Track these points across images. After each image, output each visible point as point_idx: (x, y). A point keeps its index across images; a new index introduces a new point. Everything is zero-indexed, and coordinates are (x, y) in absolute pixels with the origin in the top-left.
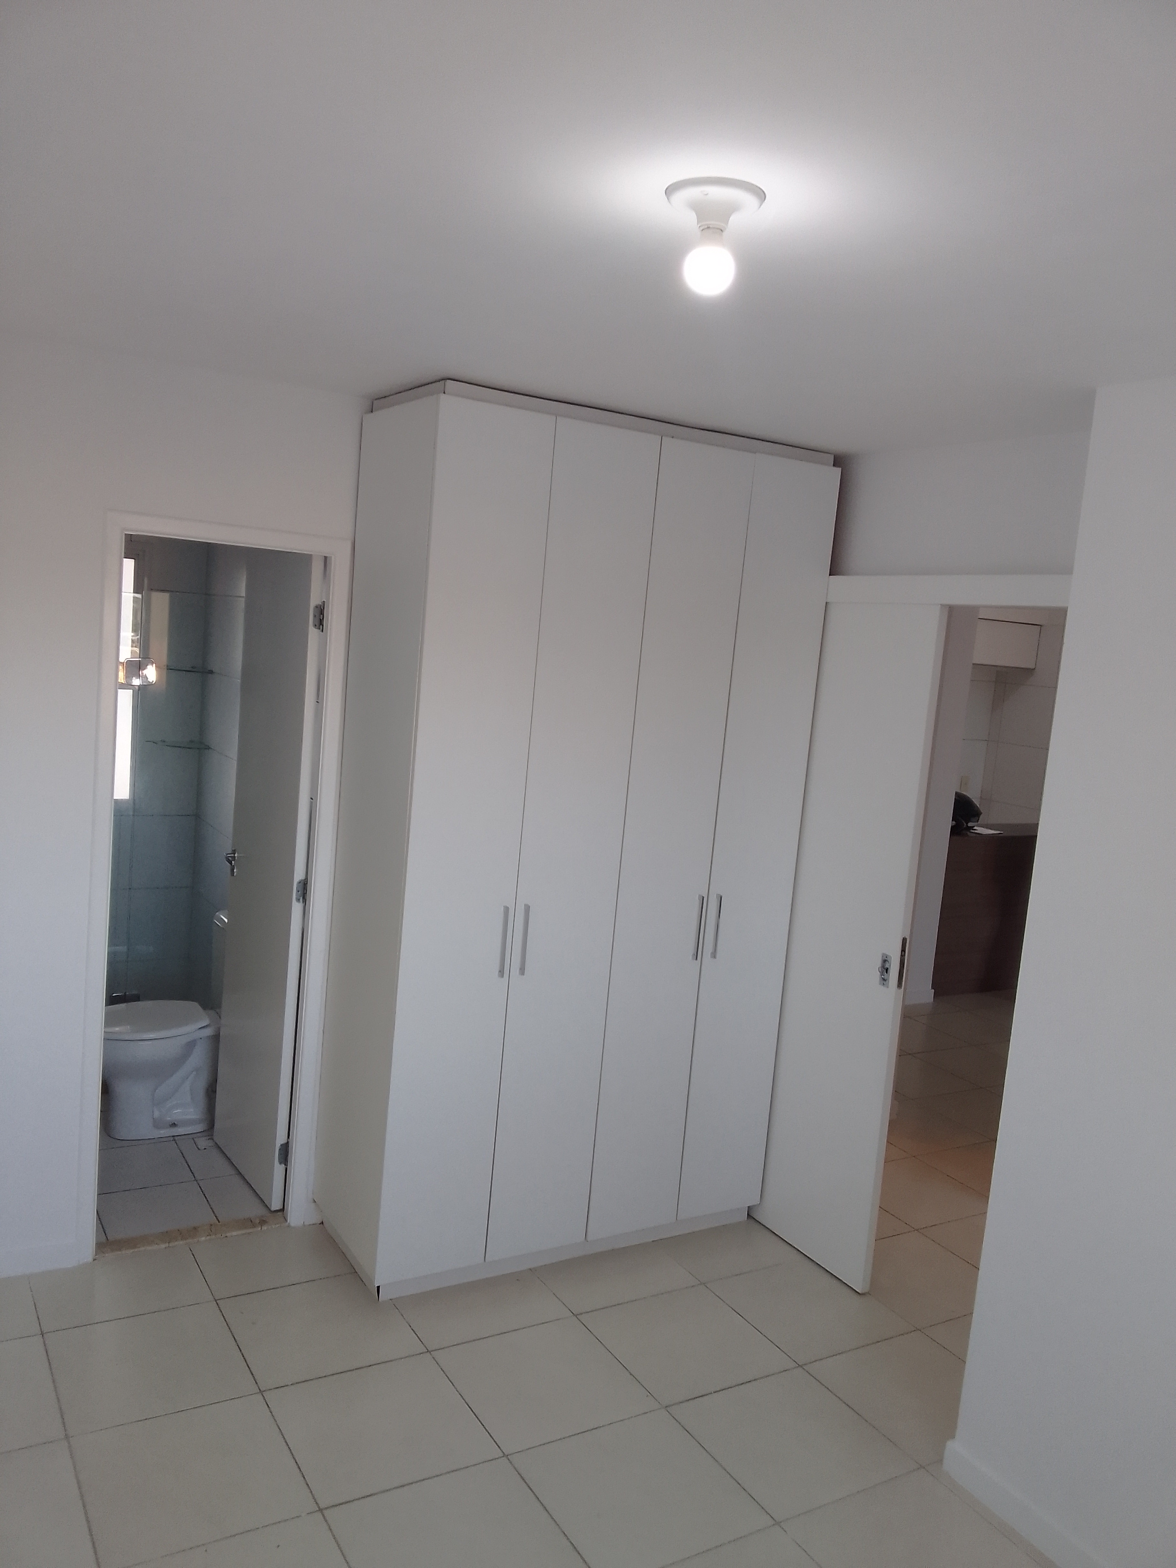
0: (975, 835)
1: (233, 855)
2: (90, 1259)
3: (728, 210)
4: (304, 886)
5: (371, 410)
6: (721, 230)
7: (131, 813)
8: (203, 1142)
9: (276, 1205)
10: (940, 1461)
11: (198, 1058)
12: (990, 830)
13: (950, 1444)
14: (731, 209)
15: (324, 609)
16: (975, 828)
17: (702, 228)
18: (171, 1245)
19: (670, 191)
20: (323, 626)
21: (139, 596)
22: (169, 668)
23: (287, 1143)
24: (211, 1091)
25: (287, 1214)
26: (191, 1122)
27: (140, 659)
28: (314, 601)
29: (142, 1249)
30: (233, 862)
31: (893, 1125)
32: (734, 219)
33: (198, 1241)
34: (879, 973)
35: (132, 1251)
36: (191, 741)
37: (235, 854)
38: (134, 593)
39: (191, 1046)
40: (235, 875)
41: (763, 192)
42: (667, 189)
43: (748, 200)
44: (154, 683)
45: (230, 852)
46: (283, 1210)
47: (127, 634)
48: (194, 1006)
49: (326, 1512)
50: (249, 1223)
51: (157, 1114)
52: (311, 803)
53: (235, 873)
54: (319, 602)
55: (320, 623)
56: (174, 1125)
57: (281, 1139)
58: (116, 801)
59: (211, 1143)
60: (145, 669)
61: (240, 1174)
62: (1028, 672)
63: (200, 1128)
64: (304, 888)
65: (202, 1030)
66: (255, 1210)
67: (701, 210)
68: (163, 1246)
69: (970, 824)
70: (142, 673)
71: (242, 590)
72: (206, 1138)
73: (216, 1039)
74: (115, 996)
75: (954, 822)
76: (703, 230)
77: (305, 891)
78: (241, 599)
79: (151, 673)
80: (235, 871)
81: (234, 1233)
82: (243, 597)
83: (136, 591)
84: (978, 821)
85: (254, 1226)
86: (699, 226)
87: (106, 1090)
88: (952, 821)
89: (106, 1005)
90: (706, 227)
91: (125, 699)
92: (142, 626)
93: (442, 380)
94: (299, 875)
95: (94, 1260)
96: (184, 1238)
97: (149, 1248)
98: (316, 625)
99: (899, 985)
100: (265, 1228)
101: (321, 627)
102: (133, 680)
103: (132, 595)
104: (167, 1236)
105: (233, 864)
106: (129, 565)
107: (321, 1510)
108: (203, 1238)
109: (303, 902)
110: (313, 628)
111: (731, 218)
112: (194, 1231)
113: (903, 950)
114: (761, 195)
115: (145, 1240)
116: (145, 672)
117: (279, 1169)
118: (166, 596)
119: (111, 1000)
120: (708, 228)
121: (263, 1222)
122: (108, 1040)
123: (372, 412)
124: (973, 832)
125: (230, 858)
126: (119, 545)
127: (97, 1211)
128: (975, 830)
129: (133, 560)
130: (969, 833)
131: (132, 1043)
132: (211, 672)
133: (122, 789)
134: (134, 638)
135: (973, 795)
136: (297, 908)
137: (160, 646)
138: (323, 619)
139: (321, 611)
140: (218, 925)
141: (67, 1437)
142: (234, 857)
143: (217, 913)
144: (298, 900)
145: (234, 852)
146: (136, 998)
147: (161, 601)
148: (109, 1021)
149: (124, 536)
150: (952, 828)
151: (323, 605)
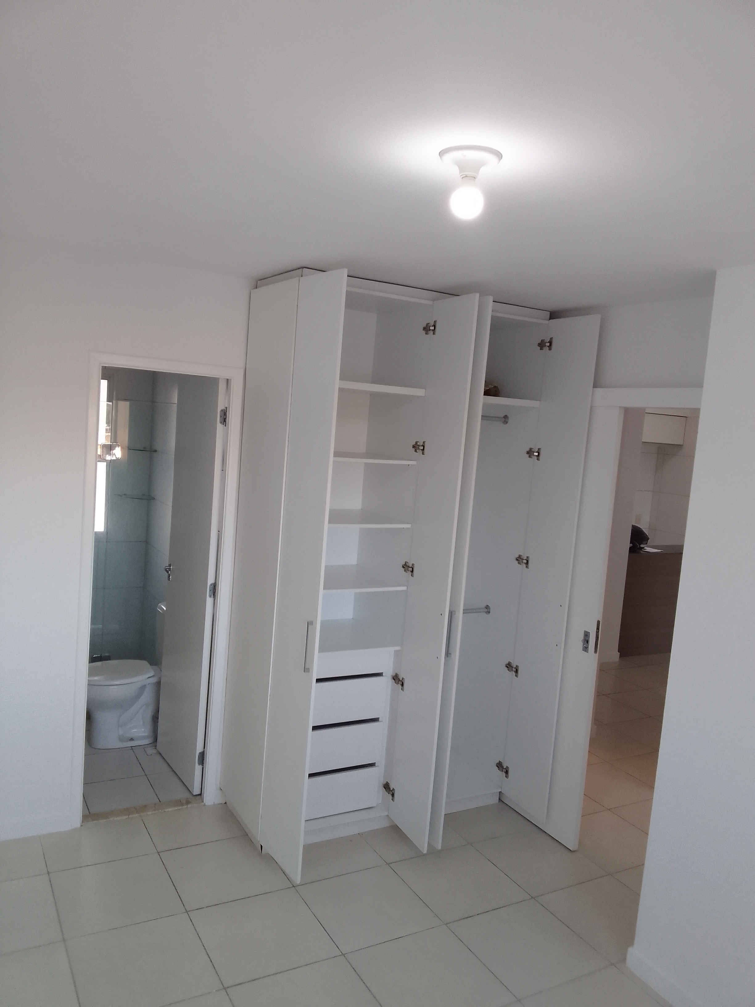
0: (645, 552)
1: (169, 567)
2: (79, 826)
3: (478, 166)
4: (214, 587)
5: (256, 287)
6: (475, 178)
7: (105, 541)
8: (150, 751)
9: (196, 791)
10: (624, 960)
11: (147, 697)
12: (655, 549)
13: (630, 950)
14: (480, 164)
15: (226, 412)
16: (645, 548)
17: (462, 177)
18: (130, 816)
19: (442, 153)
20: (226, 422)
21: (111, 403)
22: (129, 449)
23: (204, 751)
24: (155, 718)
25: (204, 798)
26: (144, 738)
27: (111, 444)
28: (220, 407)
29: (112, 819)
30: (169, 572)
31: (593, 741)
32: (483, 170)
33: (147, 814)
34: (582, 643)
35: (105, 820)
36: (144, 495)
37: (170, 567)
38: (107, 401)
39: (142, 688)
40: (170, 580)
41: (501, 154)
42: (439, 153)
43: (492, 158)
44: (119, 458)
45: (168, 565)
46: (200, 794)
47: (103, 425)
48: (145, 663)
49: (228, 990)
50: (179, 803)
51: (121, 733)
52: (219, 534)
53: (171, 579)
54: (223, 408)
55: (224, 421)
56: (132, 739)
57: (199, 749)
58: (96, 533)
59: (155, 751)
60: (114, 450)
61: (173, 771)
62: (680, 446)
63: (147, 742)
64: (214, 589)
65: (149, 679)
66: (182, 794)
67: (462, 166)
68: (125, 817)
69: (642, 546)
70: (112, 452)
71: (175, 399)
72: (152, 748)
73: (158, 684)
74: (95, 657)
75: (631, 545)
76: (463, 178)
77: (215, 590)
78: (175, 405)
79: (118, 453)
80: (170, 577)
81: (170, 809)
82: (176, 404)
83: (109, 400)
84: (647, 544)
85: (182, 805)
86: (460, 175)
87: (89, 717)
88: (630, 543)
89: (89, 663)
90: (465, 176)
91: (102, 468)
92: (112, 421)
93: (302, 268)
94: (211, 580)
95: (81, 826)
96: (137, 812)
97: (116, 819)
98: (221, 422)
99: (596, 651)
100: (189, 806)
101: (225, 423)
102: (107, 457)
103: (106, 403)
104: (127, 811)
105: (169, 573)
106: (104, 384)
107: (225, 989)
108: (150, 813)
109: (213, 598)
110: (219, 423)
111: (480, 170)
112: (145, 808)
113: (598, 629)
114: (499, 156)
115: (112, 813)
116: (114, 452)
117: (198, 768)
118: (127, 404)
119: (92, 660)
120: (466, 176)
121: (188, 802)
122: (90, 685)
123: (257, 288)
124: (644, 551)
125: (167, 569)
126: (98, 372)
127: (83, 795)
128: (645, 549)
129: (107, 381)
130: (642, 552)
131: (105, 687)
132: (156, 451)
133: (100, 526)
134: (107, 428)
135: (644, 527)
136: (209, 601)
137: (124, 435)
138: (226, 418)
139: (224, 413)
140: (160, 611)
141: (64, 940)
142: (170, 568)
143: (159, 605)
144: (210, 596)
145: (170, 565)
146: (108, 658)
147: (124, 407)
148: (91, 673)
149: (101, 367)
150: (630, 548)
151: (226, 409)
